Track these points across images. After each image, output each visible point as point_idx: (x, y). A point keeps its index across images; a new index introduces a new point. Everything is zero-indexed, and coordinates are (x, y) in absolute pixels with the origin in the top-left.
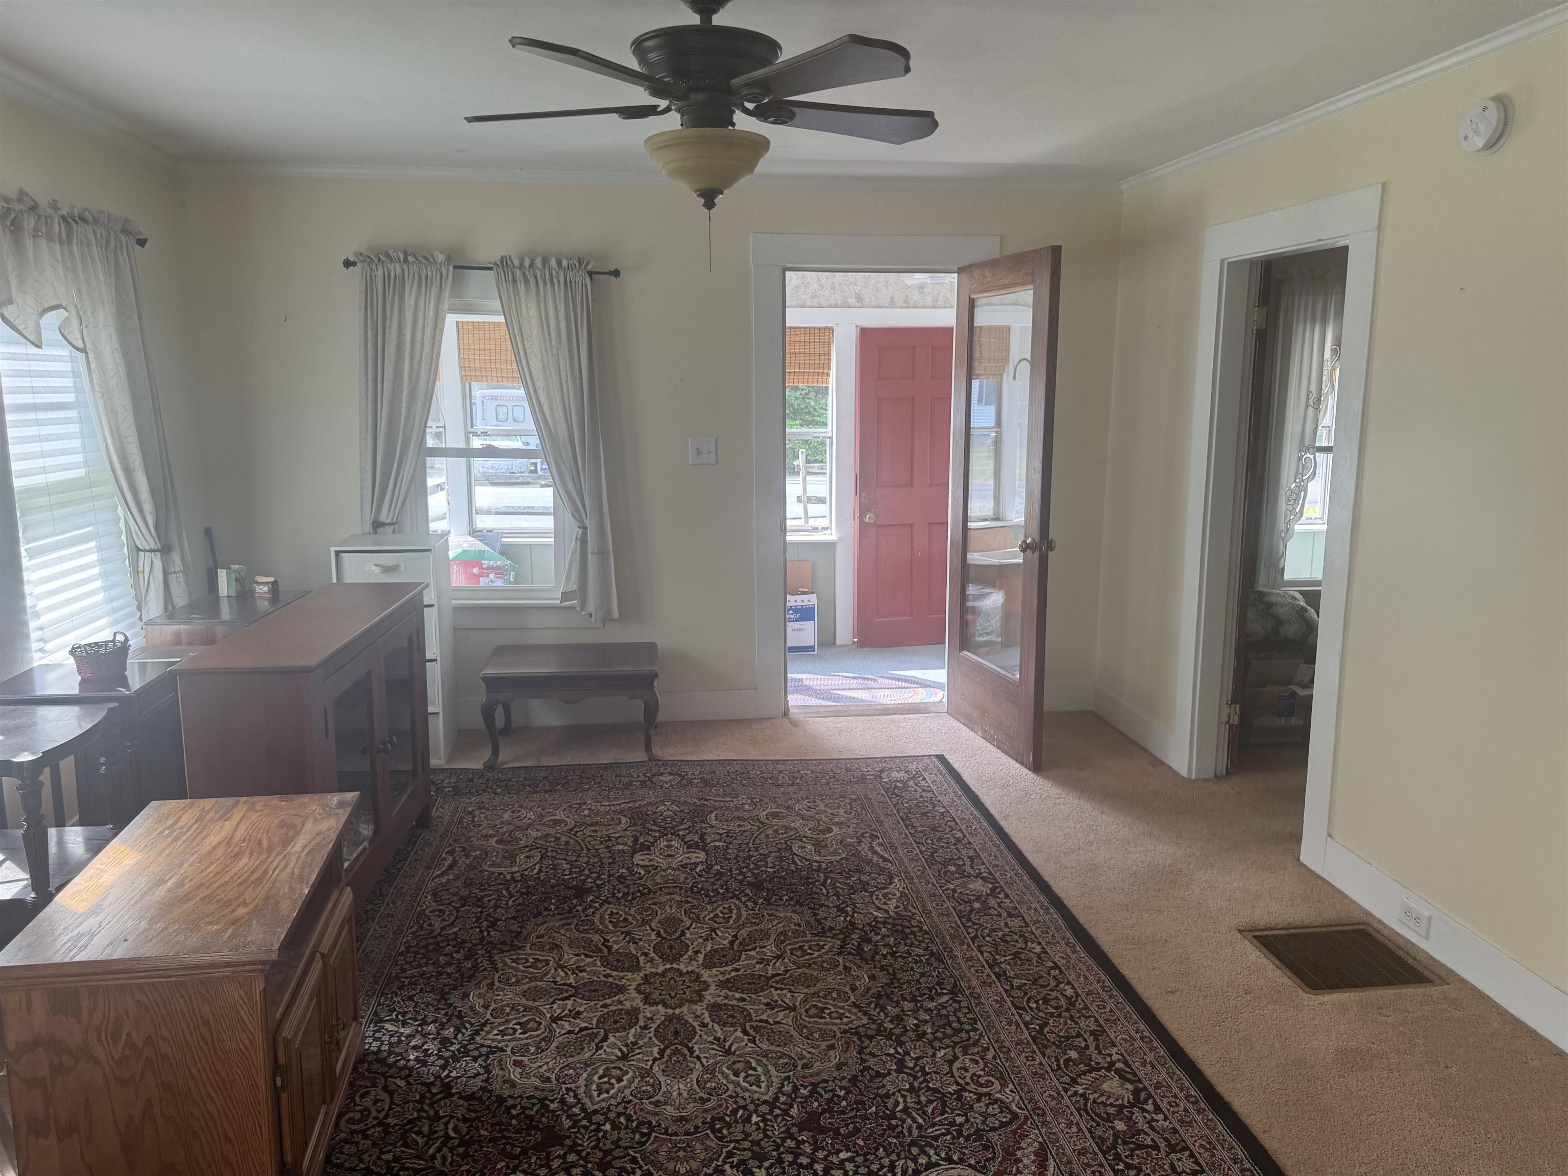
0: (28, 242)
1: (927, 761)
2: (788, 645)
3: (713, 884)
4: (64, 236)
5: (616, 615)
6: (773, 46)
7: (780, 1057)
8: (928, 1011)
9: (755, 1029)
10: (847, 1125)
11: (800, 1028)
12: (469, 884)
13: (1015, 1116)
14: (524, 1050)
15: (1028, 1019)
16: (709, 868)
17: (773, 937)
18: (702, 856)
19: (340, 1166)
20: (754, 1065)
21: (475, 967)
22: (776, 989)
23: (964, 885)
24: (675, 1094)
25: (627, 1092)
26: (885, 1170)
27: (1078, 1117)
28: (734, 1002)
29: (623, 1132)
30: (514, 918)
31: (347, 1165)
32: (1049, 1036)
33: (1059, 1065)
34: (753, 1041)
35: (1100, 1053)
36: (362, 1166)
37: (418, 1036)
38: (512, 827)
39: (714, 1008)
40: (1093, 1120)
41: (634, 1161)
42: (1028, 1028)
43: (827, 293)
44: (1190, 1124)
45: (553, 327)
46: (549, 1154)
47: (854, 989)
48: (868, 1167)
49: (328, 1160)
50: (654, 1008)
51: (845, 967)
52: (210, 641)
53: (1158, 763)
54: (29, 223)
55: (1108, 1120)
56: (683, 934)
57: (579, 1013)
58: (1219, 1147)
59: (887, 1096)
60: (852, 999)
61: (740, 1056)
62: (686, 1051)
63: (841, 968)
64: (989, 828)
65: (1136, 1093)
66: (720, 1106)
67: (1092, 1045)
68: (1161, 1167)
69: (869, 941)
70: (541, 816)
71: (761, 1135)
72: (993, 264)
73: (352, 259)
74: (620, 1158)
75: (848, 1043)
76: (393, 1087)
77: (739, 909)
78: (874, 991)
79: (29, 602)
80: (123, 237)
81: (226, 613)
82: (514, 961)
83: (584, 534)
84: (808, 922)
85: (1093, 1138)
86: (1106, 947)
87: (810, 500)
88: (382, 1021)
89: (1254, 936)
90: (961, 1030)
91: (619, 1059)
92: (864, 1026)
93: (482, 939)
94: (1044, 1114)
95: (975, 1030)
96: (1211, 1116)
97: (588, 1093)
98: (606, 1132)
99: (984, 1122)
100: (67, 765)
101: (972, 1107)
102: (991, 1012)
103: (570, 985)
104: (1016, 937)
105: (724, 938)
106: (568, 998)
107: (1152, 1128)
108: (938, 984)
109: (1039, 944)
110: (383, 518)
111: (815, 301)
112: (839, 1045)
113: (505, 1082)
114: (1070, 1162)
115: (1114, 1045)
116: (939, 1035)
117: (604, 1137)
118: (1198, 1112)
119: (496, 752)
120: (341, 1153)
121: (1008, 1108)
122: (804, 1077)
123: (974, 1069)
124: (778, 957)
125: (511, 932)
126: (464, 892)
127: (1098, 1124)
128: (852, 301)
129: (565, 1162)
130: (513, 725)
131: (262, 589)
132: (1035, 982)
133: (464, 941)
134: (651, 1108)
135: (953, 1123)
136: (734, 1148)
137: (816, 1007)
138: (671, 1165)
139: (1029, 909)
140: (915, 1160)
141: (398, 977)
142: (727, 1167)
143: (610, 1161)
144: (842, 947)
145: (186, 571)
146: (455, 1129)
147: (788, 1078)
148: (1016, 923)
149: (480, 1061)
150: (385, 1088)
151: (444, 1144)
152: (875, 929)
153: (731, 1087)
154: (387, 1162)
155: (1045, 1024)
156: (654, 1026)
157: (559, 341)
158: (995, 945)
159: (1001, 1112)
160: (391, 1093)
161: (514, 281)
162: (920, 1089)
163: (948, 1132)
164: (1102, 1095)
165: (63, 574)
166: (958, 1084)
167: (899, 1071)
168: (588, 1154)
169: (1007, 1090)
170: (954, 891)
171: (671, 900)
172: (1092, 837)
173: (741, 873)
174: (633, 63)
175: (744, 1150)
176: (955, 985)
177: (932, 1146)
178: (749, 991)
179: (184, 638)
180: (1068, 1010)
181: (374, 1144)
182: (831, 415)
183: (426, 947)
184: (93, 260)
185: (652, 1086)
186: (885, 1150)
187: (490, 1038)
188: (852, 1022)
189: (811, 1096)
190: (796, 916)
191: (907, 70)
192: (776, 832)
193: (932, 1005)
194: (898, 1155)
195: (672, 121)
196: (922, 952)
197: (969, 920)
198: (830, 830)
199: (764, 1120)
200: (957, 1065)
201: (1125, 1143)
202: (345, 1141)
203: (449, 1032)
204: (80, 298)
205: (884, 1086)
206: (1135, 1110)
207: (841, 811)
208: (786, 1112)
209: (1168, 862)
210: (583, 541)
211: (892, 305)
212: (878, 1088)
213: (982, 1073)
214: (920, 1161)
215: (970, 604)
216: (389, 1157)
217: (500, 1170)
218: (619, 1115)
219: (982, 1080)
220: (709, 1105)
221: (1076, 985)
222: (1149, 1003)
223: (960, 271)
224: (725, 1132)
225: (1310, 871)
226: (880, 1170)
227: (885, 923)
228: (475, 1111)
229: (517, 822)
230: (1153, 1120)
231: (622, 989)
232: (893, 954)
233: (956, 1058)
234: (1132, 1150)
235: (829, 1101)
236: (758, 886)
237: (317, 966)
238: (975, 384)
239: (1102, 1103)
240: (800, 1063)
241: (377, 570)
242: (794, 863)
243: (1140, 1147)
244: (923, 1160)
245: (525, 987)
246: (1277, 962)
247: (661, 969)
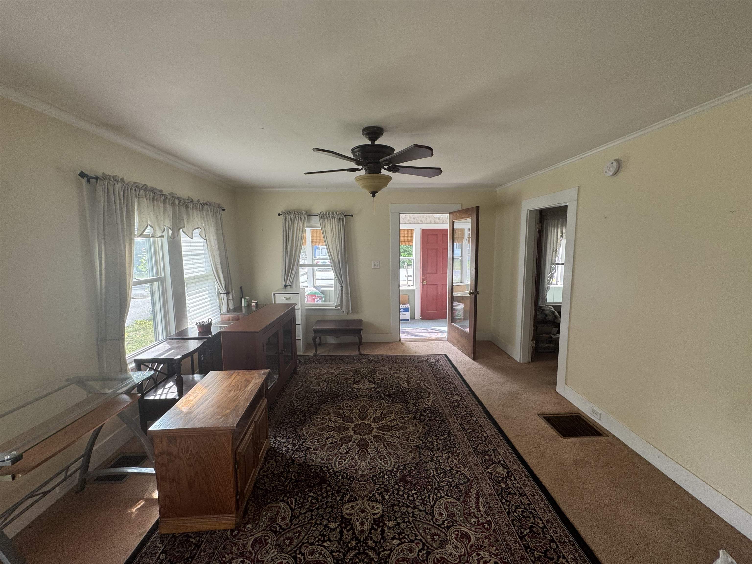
0: (190, 210)
1: (441, 356)
2: (401, 319)
3: (376, 395)
4: (201, 209)
5: (351, 312)
6: (393, 150)
7: (394, 455)
8: (441, 440)
9: (387, 444)
10: (415, 481)
11: (401, 445)
12: (306, 392)
13: (469, 480)
14: (317, 449)
15: (472, 444)
16: (376, 389)
17: (394, 413)
18: (374, 386)
19: (259, 488)
20: (386, 457)
21: (305, 419)
22: (394, 431)
23: (452, 397)
24: (362, 466)
25: (347, 465)
26: (427, 498)
27: (489, 481)
28: (381, 435)
29: (345, 479)
30: (318, 404)
31: (261, 487)
32: (480, 451)
33: (482, 461)
34: (386, 449)
35: (496, 457)
36: (265, 488)
37: (286, 443)
38: (319, 374)
39: (375, 436)
40: (494, 483)
41: (348, 490)
42: (472, 447)
43: (412, 220)
44: (526, 485)
45: (334, 231)
46: (322, 486)
47: (418, 431)
48: (421, 497)
49: (255, 485)
50: (357, 436)
51: (415, 424)
52: (238, 319)
53: (510, 357)
54: (191, 205)
55: (499, 483)
56: (367, 411)
57: (335, 436)
58: (536, 495)
59: (428, 470)
60: (417, 435)
61: (382, 453)
62: (366, 452)
63: (414, 424)
64: (460, 378)
65: (508, 473)
66: (375, 471)
67: (493, 455)
68: (518, 502)
69: (423, 415)
70: (328, 371)
71: (388, 483)
72: (460, 211)
73: (280, 213)
74: (343, 489)
75: (416, 450)
76: (277, 460)
77: (384, 403)
78: (424, 432)
79: (188, 309)
80: (218, 209)
81: (244, 310)
82: (317, 418)
83: (342, 289)
84: (404, 408)
85: (494, 489)
86: (496, 419)
87: (408, 276)
88: (276, 437)
89: (544, 417)
90: (451, 447)
91: (346, 453)
92: (421, 444)
93: (308, 410)
94: (478, 479)
95: (456, 447)
96: (533, 483)
97: (335, 464)
98: (340, 479)
99: (459, 481)
100: (196, 355)
101: (454, 476)
102: (461, 441)
103: (332, 427)
104: (468, 415)
105: (379, 413)
106: (331, 431)
107: (514, 486)
108: (444, 431)
109: (475, 418)
110: (288, 284)
111: (409, 222)
112: (413, 451)
113: (311, 460)
114: (487, 498)
115: (500, 455)
116: (444, 448)
117: (339, 481)
118: (529, 481)
119: (316, 351)
120: (260, 483)
121: (466, 477)
122: (402, 462)
123: (455, 462)
124: (395, 420)
125: (316, 408)
126: (304, 395)
127: (496, 484)
128: (419, 222)
129: (326, 490)
130: (322, 342)
131: (254, 304)
132: (474, 431)
133: (303, 411)
134: (354, 471)
135: (448, 482)
136: (379, 487)
137: (406, 437)
138: (359, 493)
139: (472, 405)
140: (436, 495)
141: (282, 422)
142: (376, 494)
143: (340, 490)
144: (415, 417)
145: (233, 299)
146: (294, 476)
147: (397, 462)
148: (468, 410)
149: (304, 452)
150: (275, 460)
151: (290, 481)
152: (425, 411)
153: (379, 464)
154: (273, 487)
155: (477, 447)
156: (357, 442)
157: (336, 235)
158: (462, 418)
159: (464, 478)
160: (276, 462)
161: (324, 218)
162: (438, 468)
163: (447, 485)
164: (497, 473)
165: (198, 301)
166: (450, 467)
167: (431, 461)
168: (334, 487)
169: (466, 470)
170: (449, 399)
171: (363, 400)
172: (491, 382)
173: (385, 392)
174: (351, 156)
175: (382, 488)
176: (449, 431)
177: (442, 490)
178: (386, 431)
179: (231, 319)
180: (485, 441)
181: (270, 480)
182: (414, 253)
183: (292, 412)
184: (209, 215)
185: (355, 463)
186: (427, 490)
187: (308, 444)
188: (417, 443)
189: (404, 469)
190: (401, 406)
191: (432, 155)
192: (396, 378)
193: (442, 438)
194: (431, 492)
195: (363, 172)
196: (439, 419)
197: (454, 409)
198: (412, 378)
199: (389, 477)
200: (450, 460)
201: (505, 492)
202: (261, 478)
203: (296, 442)
204: (205, 225)
205: (427, 466)
206: (508, 479)
207: (415, 372)
208: (396, 475)
209: (515, 390)
210: (342, 290)
211: (431, 223)
212: (425, 467)
213: (458, 463)
214: (438, 495)
215: (454, 308)
216: (273, 485)
217: (306, 492)
218: (344, 473)
219: (458, 466)
220: (372, 471)
221: (487, 432)
222: (511, 439)
223: (450, 213)
224: (376, 481)
225: (560, 394)
226: (425, 498)
227: (428, 409)
228: (301, 470)
229: (321, 373)
230: (514, 483)
231: (348, 429)
232: (430, 420)
233: (449, 457)
234: (507, 495)
235: (410, 471)
236: (390, 396)
237: (253, 425)
238: (455, 244)
239: (497, 476)
240: (401, 457)
241: (285, 299)
242: (401, 388)
243: (510, 493)
244: (439, 495)
245: (319, 427)
246: (551, 426)
247: (359, 423)
